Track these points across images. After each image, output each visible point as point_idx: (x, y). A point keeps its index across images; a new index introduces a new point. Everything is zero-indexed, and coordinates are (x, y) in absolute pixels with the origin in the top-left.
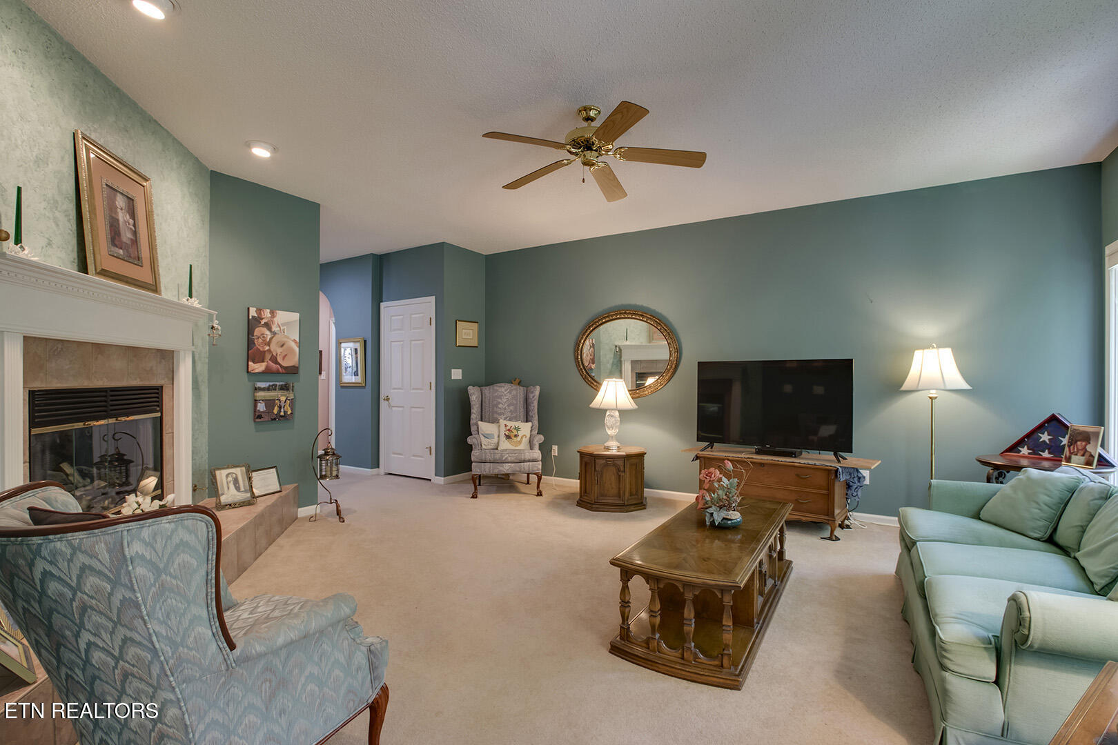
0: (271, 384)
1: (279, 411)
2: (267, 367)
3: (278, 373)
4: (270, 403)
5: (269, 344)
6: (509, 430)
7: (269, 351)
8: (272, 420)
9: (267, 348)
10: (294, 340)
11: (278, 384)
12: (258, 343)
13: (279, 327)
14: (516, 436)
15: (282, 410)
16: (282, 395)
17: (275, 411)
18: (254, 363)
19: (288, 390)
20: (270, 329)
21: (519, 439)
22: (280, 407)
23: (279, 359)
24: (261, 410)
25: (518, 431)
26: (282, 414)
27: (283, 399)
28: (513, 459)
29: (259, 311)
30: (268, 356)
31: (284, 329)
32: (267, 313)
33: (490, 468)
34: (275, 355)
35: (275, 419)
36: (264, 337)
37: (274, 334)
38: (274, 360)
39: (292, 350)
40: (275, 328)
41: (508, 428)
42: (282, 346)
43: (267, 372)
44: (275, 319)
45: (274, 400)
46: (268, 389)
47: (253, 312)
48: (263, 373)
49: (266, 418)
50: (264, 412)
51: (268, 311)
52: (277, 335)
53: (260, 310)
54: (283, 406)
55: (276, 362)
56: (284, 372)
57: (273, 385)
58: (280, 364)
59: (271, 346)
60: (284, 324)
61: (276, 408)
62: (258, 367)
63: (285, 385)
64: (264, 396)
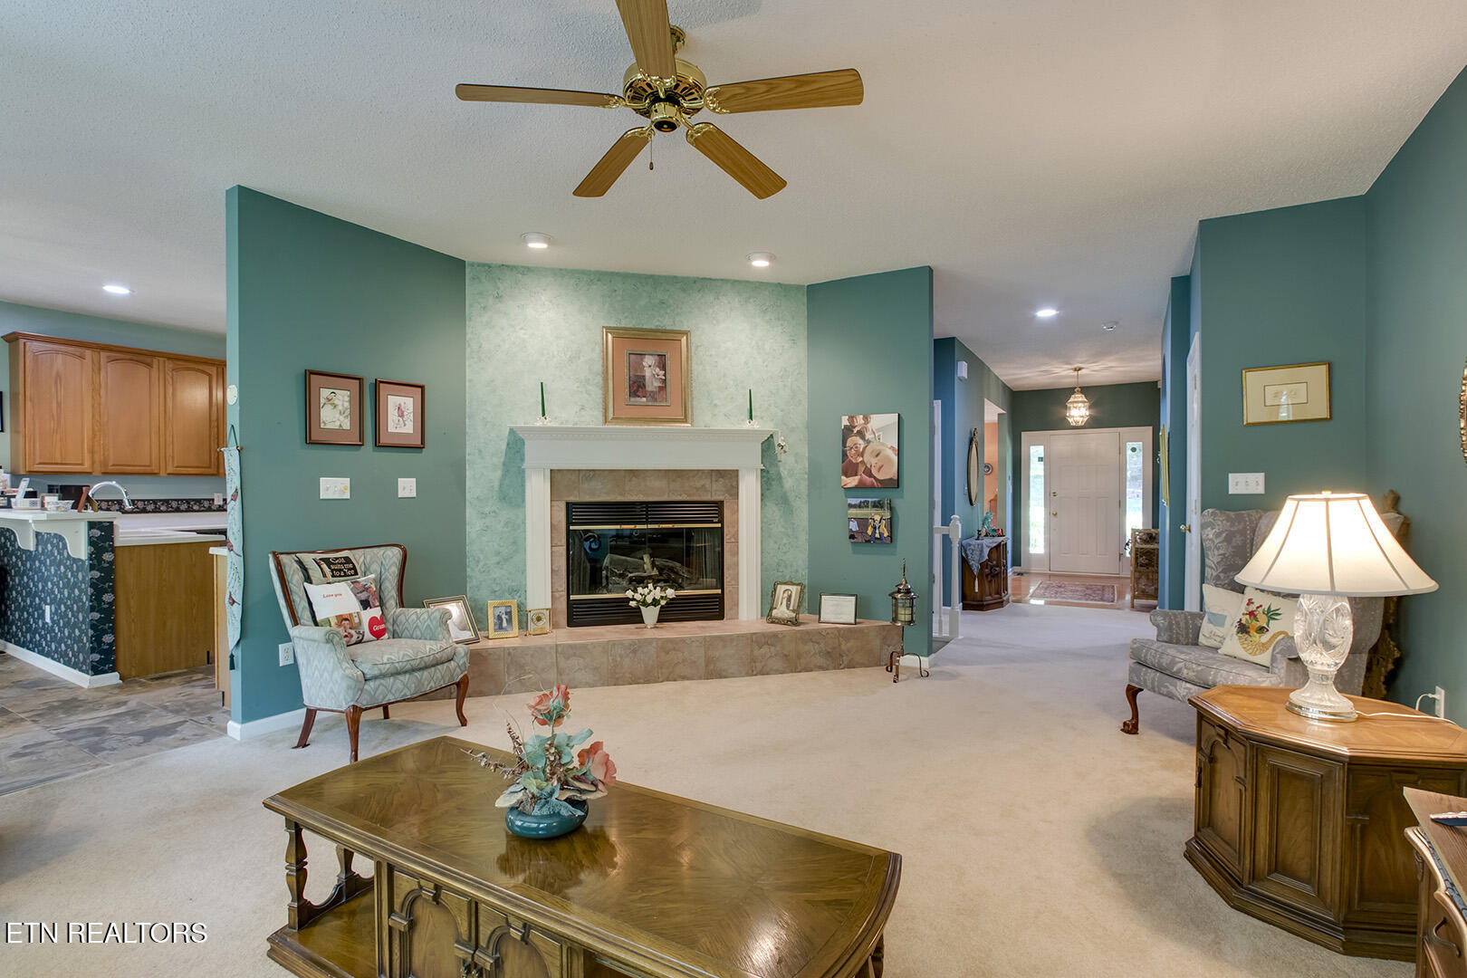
0: (863, 500)
1: (874, 532)
2: (860, 481)
3: (872, 487)
4: (863, 523)
5: (862, 455)
6: (1251, 614)
7: (863, 462)
8: (866, 541)
9: (861, 459)
10: (892, 448)
11: (870, 500)
12: (851, 453)
13: (874, 433)
14: (1262, 630)
15: (877, 531)
16: (876, 514)
17: (870, 532)
18: (847, 476)
19: (882, 507)
20: (863, 437)
21: (1265, 638)
22: (875, 528)
23: (874, 472)
24: (854, 530)
25: (1270, 618)
26: (877, 535)
27: (877, 518)
28: (1191, 675)
29: (851, 418)
30: (861, 469)
31: (879, 436)
32: (860, 420)
33: (1154, 678)
34: (869, 466)
35: (869, 541)
36: (857, 447)
37: (869, 442)
38: (868, 472)
39: (888, 459)
40: (869, 436)
41: (1252, 608)
42: (877, 456)
43: (861, 487)
44: (869, 425)
45: (867, 519)
46: (859, 506)
47: (845, 421)
48: (856, 487)
49: (860, 539)
50: (857, 532)
51: (862, 416)
52: (871, 444)
53: (853, 417)
54: (877, 526)
55: (871, 475)
56: (880, 485)
57: (864, 502)
58: (875, 477)
59: (865, 456)
60: (878, 430)
61: (870, 528)
62: (852, 482)
63: (879, 502)
64: (857, 514)
